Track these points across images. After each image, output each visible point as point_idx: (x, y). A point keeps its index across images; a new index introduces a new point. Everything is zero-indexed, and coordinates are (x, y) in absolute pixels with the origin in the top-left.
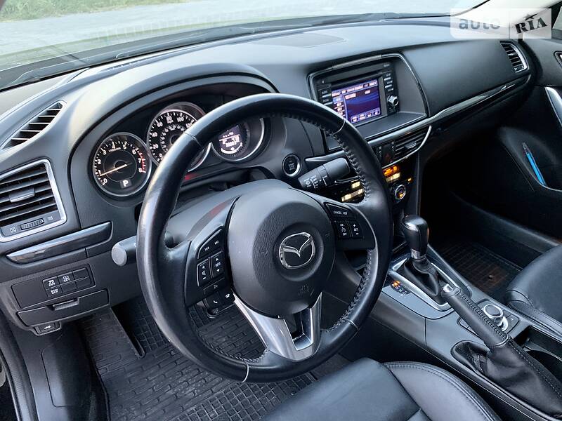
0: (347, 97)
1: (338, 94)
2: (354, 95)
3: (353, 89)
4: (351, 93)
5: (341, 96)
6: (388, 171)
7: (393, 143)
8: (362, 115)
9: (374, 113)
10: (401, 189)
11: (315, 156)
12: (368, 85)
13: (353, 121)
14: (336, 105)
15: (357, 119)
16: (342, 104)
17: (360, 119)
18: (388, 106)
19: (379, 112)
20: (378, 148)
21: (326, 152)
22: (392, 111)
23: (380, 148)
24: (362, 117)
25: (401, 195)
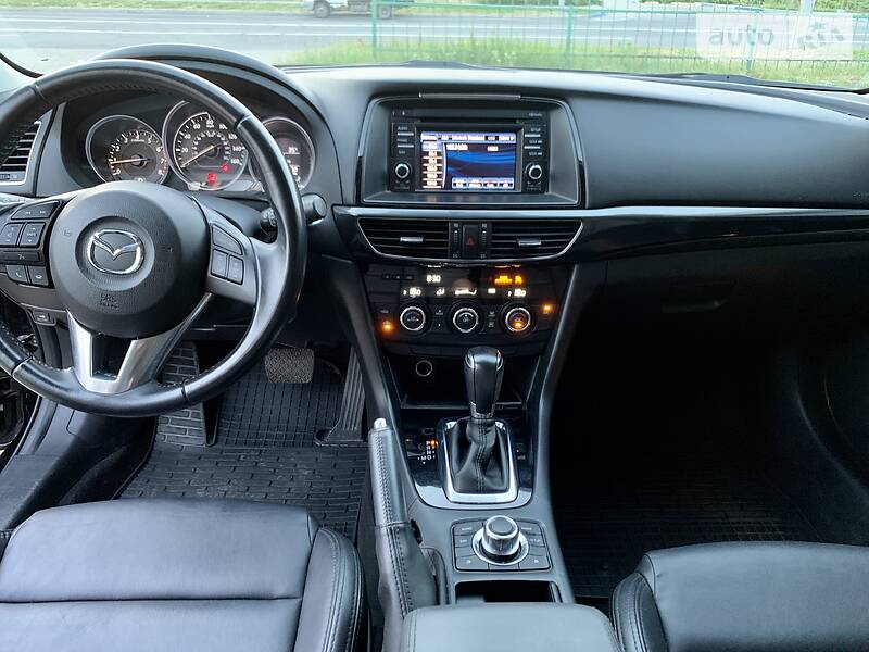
0: (450, 147)
1: (435, 138)
2: (465, 147)
3: (464, 138)
4: (460, 142)
5: (439, 142)
6: (503, 279)
7: (484, 226)
8: (476, 180)
9: (501, 185)
10: (519, 315)
11: (343, 205)
12: (497, 138)
13: (455, 184)
14: (427, 154)
15: (465, 184)
16: (439, 154)
17: (471, 186)
18: (526, 178)
19: (510, 185)
20: (452, 225)
21: (359, 204)
22: (532, 187)
23: (456, 225)
24: (475, 184)
25: (518, 325)
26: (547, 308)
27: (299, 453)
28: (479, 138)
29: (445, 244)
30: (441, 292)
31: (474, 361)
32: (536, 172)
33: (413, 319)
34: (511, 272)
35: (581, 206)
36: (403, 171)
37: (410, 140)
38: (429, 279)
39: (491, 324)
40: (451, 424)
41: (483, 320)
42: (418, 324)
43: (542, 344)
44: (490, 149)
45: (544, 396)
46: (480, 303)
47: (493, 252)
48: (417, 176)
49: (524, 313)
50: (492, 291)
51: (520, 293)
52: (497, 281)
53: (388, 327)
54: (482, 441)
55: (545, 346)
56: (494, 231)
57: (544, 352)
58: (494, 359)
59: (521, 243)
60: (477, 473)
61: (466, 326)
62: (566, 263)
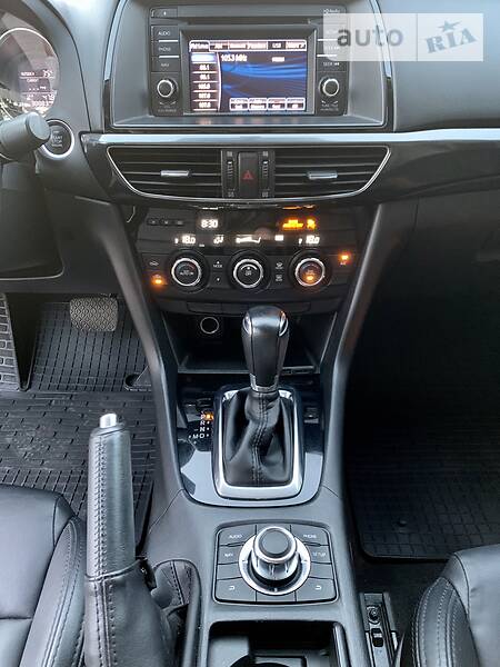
0: (226, 58)
1: (207, 46)
3: (243, 46)
5: (212, 52)
6: (293, 224)
7: (266, 154)
8: (258, 100)
9: (290, 105)
10: (311, 266)
11: (91, 132)
12: (283, 46)
13: (233, 106)
14: (197, 67)
15: (245, 106)
16: (212, 67)
17: (254, 108)
18: (320, 96)
19: (300, 105)
20: (225, 154)
21: (109, 129)
22: (327, 107)
23: (230, 154)
24: (257, 105)
25: (310, 278)
26: (345, 257)
27: (108, 398)
28: (260, 46)
29: (218, 179)
30: (219, 240)
31: (253, 325)
32: (331, 87)
33: (186, 272)
34: (302, 215)
35: (388, 129)
36: (166, 88)
37: (175, 49)
38: (204, 223)
39: (279, 278)
40: (230, 394)
41: (269, 272)
42: (193, 278)
43: (338, 300)
44: (275, 59)
45: (341, 360)
46: (265, 252)
47: (278, 189)
48: (185, 95)
49: (317, 264)
50: (279, 238)
51: (312, 240)
52: (285, 226)
53: (158, 281)
54: (263, 419)
55: (342, 302)
56: (277, 161)
57: (341, 309)
58: (277, 322)
59: (313, 176)
60: (254, 460)
61: (249, 280)
62: (368, 203)
